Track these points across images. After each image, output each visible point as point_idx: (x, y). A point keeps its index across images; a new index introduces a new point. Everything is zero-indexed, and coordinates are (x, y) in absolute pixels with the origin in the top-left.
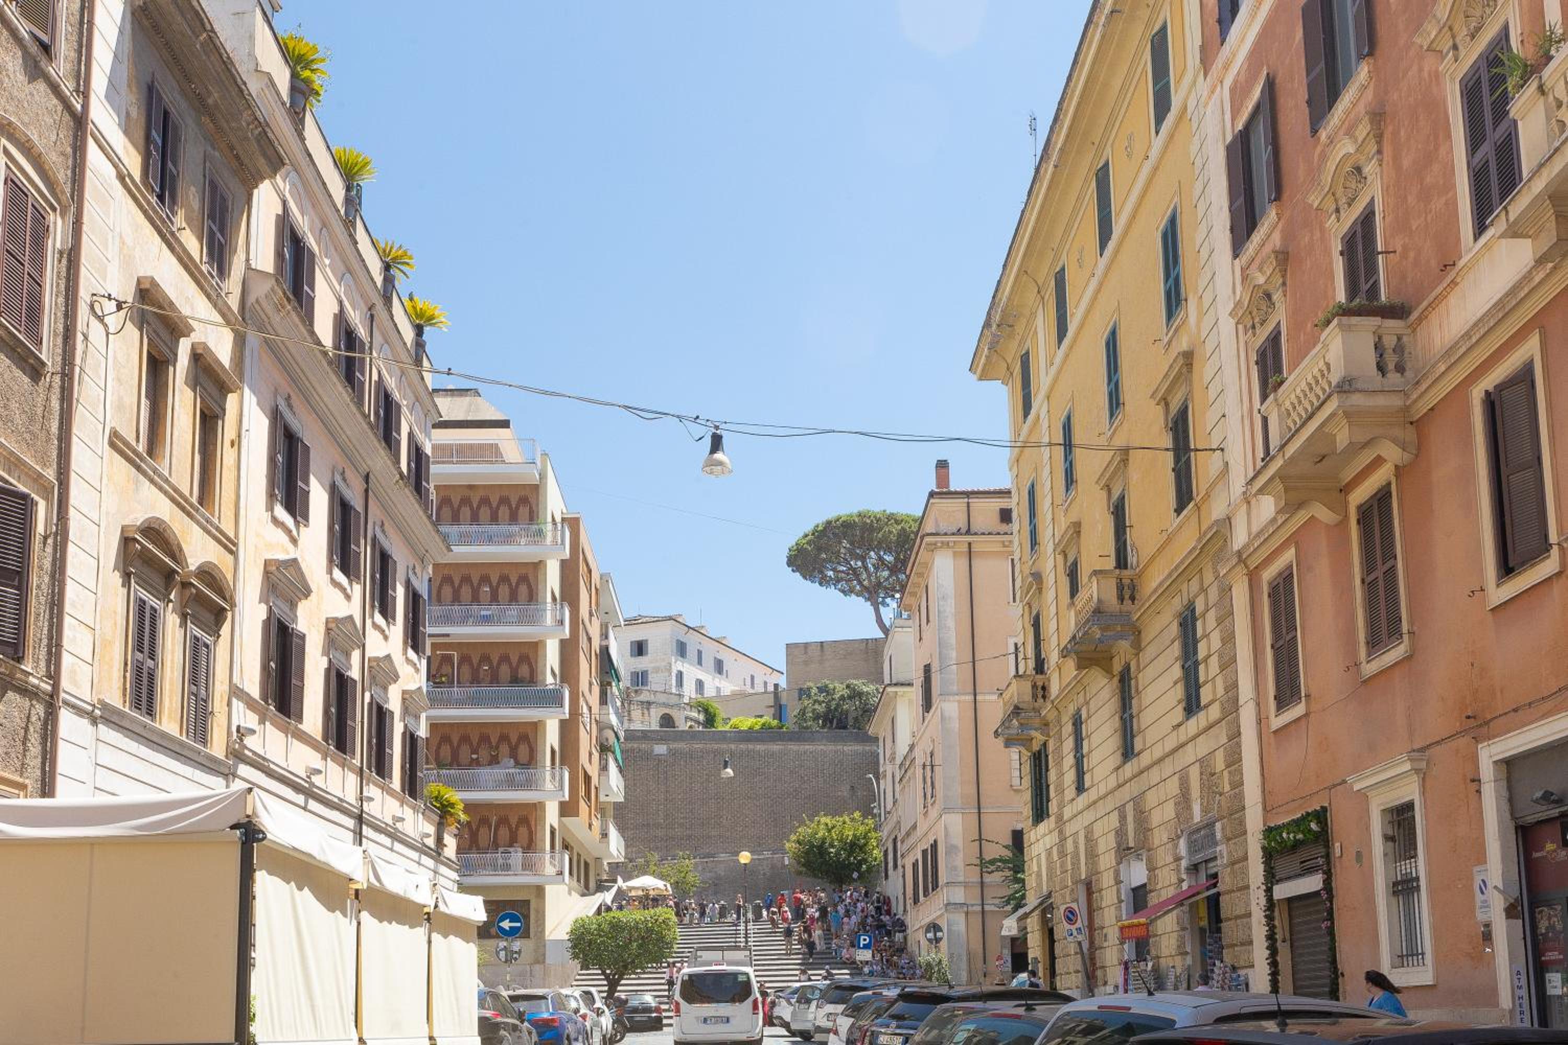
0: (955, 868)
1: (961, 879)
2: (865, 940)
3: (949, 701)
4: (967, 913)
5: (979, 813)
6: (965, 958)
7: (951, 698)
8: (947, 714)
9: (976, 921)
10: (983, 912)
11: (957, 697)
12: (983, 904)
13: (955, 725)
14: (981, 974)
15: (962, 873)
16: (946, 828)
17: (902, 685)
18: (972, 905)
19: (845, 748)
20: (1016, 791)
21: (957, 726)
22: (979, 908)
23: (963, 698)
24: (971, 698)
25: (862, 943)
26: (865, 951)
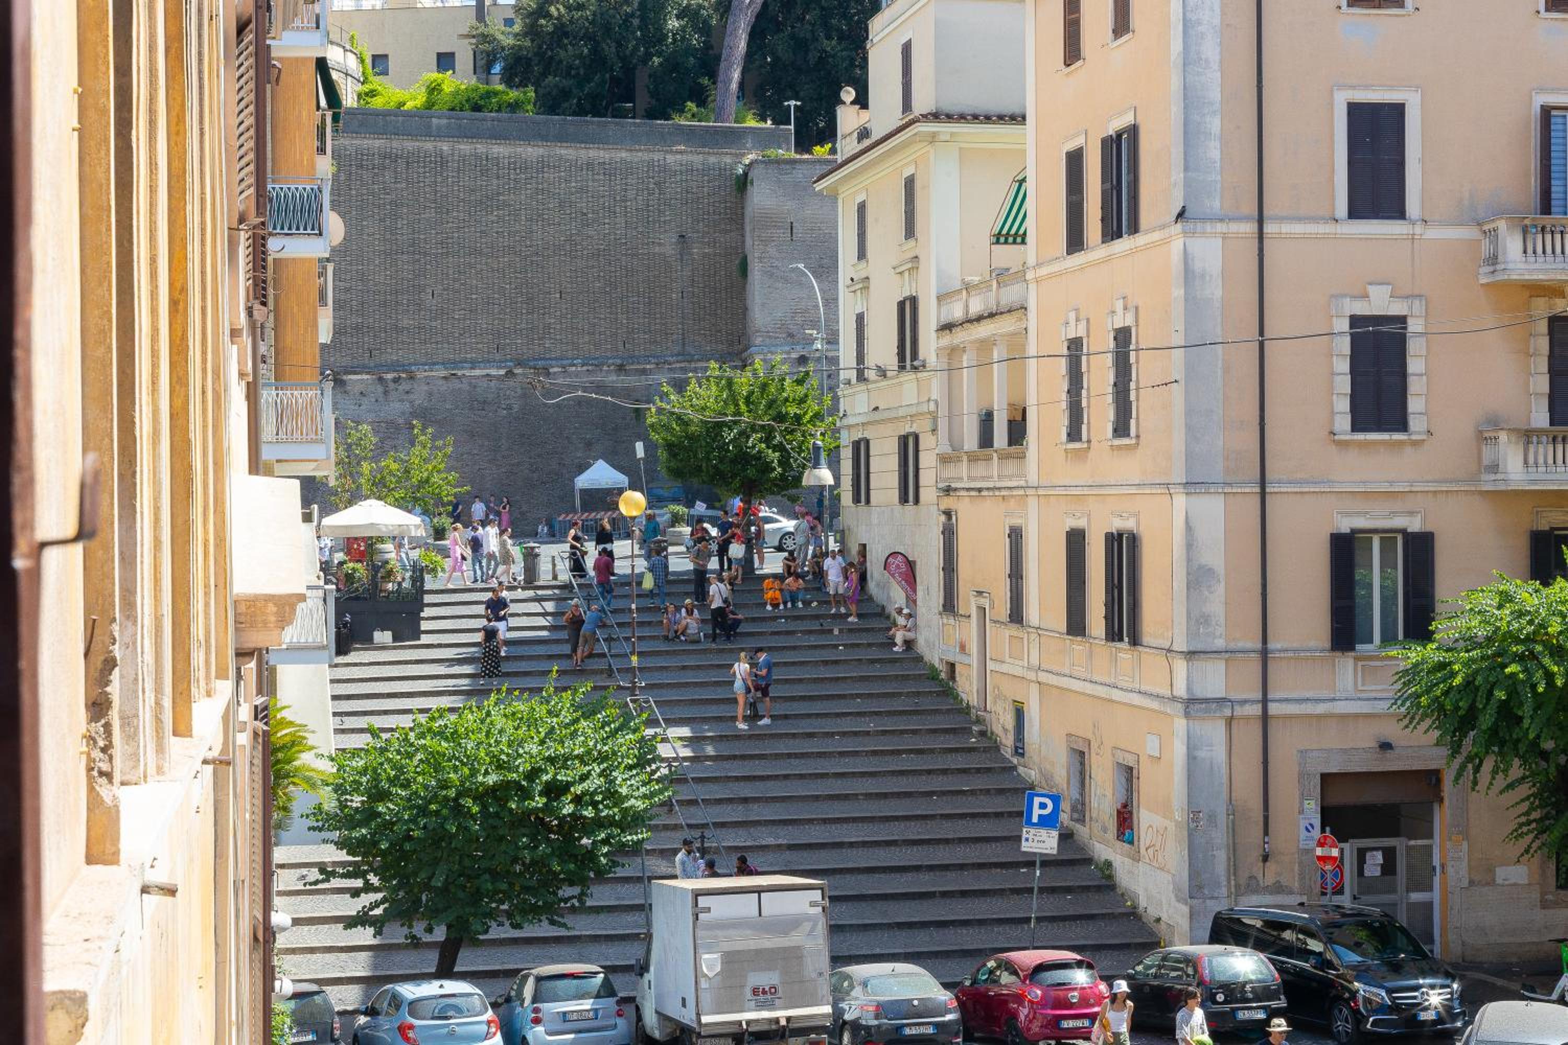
0: (1205, 620)
1: (1220, 643)
2: (1043, 806)
3: (1203, 234)
4: (1230, 721)
5: (1263, 494)
6: (1222, 819)
7: (1208, 227)
8: (1197, 266)
9: (1250, 737)
10: (1265, 717)
11: (1220, 227)
12: (1265, 701)
13: (1214, 291)
14: (1256, 854)
15: (1220, 630)
16: (1189, 528)
17: (949, 117)
18: (1244, 702)
19: (670, 158)
20: (1340, 443)
21: (1219, 293)
22: (1257, 710)
23: (1234, 227)
24: (1250, 228)
25: (1036, 812)
26: (1043, 832)
